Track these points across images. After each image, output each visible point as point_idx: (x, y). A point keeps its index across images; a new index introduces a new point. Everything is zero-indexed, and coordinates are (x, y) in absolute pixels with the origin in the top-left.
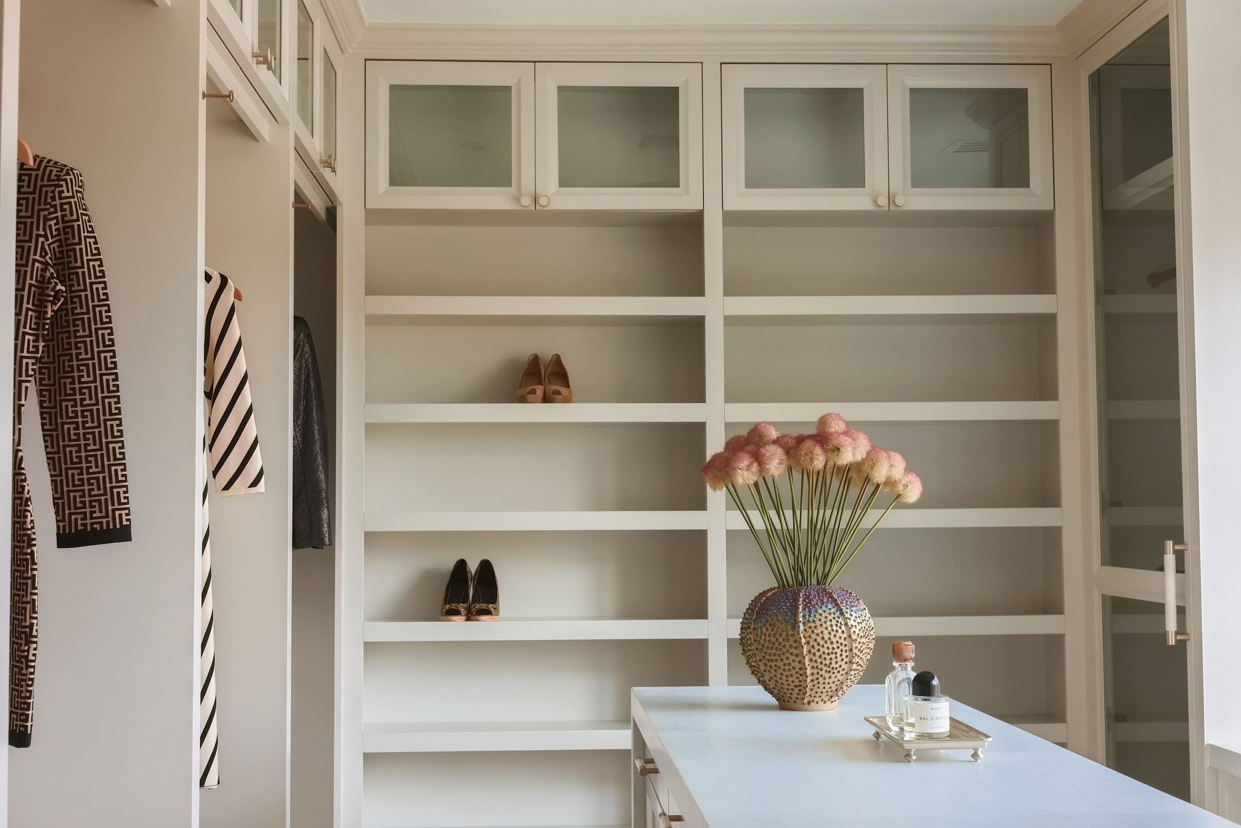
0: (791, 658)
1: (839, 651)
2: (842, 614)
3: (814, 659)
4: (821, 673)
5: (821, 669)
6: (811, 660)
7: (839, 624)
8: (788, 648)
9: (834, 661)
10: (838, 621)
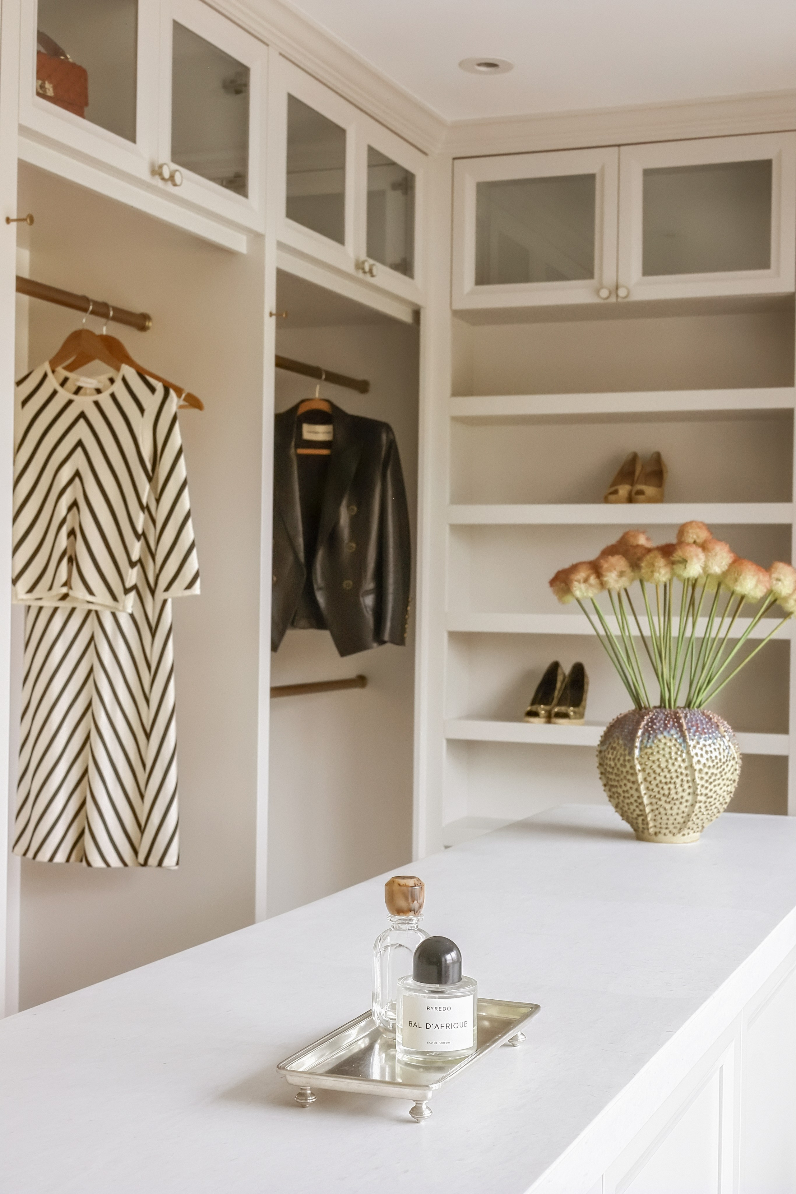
0: (629, 785)
1: (678, 781)
2: (685, 740)
3: (651, 787)
4: (659, 803)
5: (660, 799)
6: (647, 788)
7: (679, 753)
8: (625, 774)
9: (673, 792)
10: (678, 749)
